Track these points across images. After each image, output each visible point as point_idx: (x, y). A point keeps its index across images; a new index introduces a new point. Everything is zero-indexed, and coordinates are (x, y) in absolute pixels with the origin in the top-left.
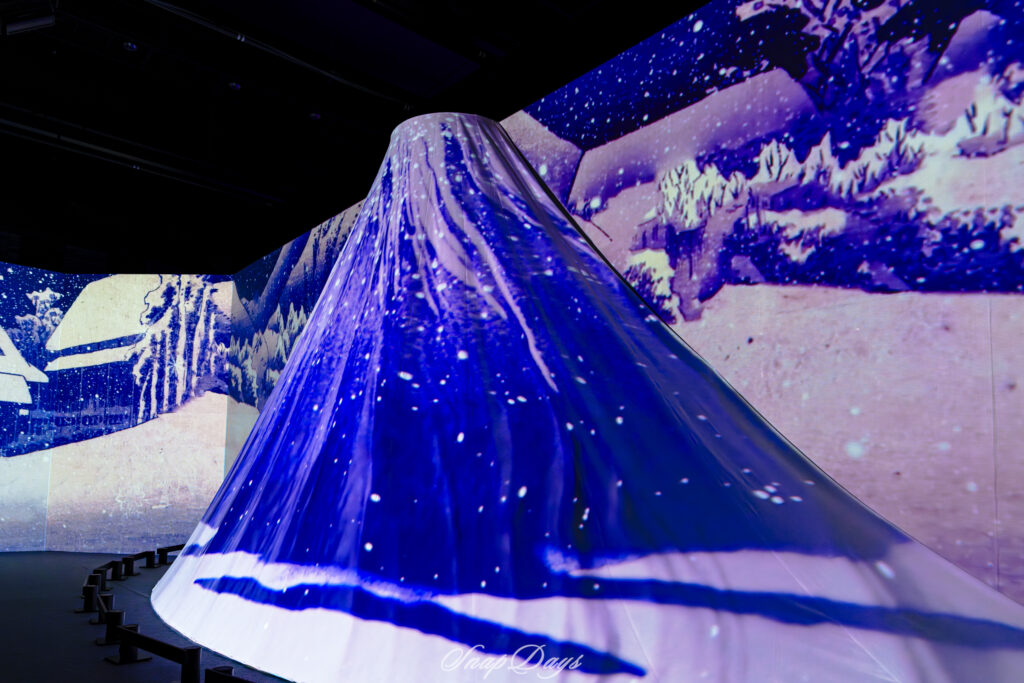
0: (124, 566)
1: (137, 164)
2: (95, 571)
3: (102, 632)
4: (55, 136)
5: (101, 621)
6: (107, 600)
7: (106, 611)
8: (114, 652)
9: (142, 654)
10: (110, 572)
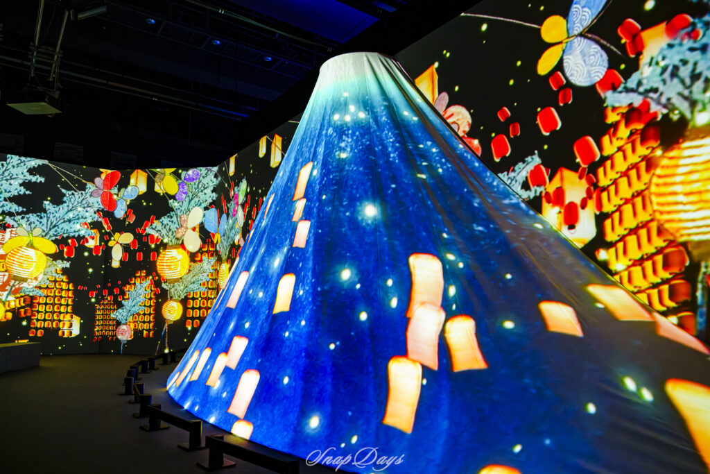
0: (149, 364)
1: (155, 97)
2: (131, 367)
3: (137, 409)
4: (105, 82)
5: (136, 402)
6: (141, 387)
7: (140, 394)
8: (146, 422)
9: (163, 424)
10: (140, 367)
